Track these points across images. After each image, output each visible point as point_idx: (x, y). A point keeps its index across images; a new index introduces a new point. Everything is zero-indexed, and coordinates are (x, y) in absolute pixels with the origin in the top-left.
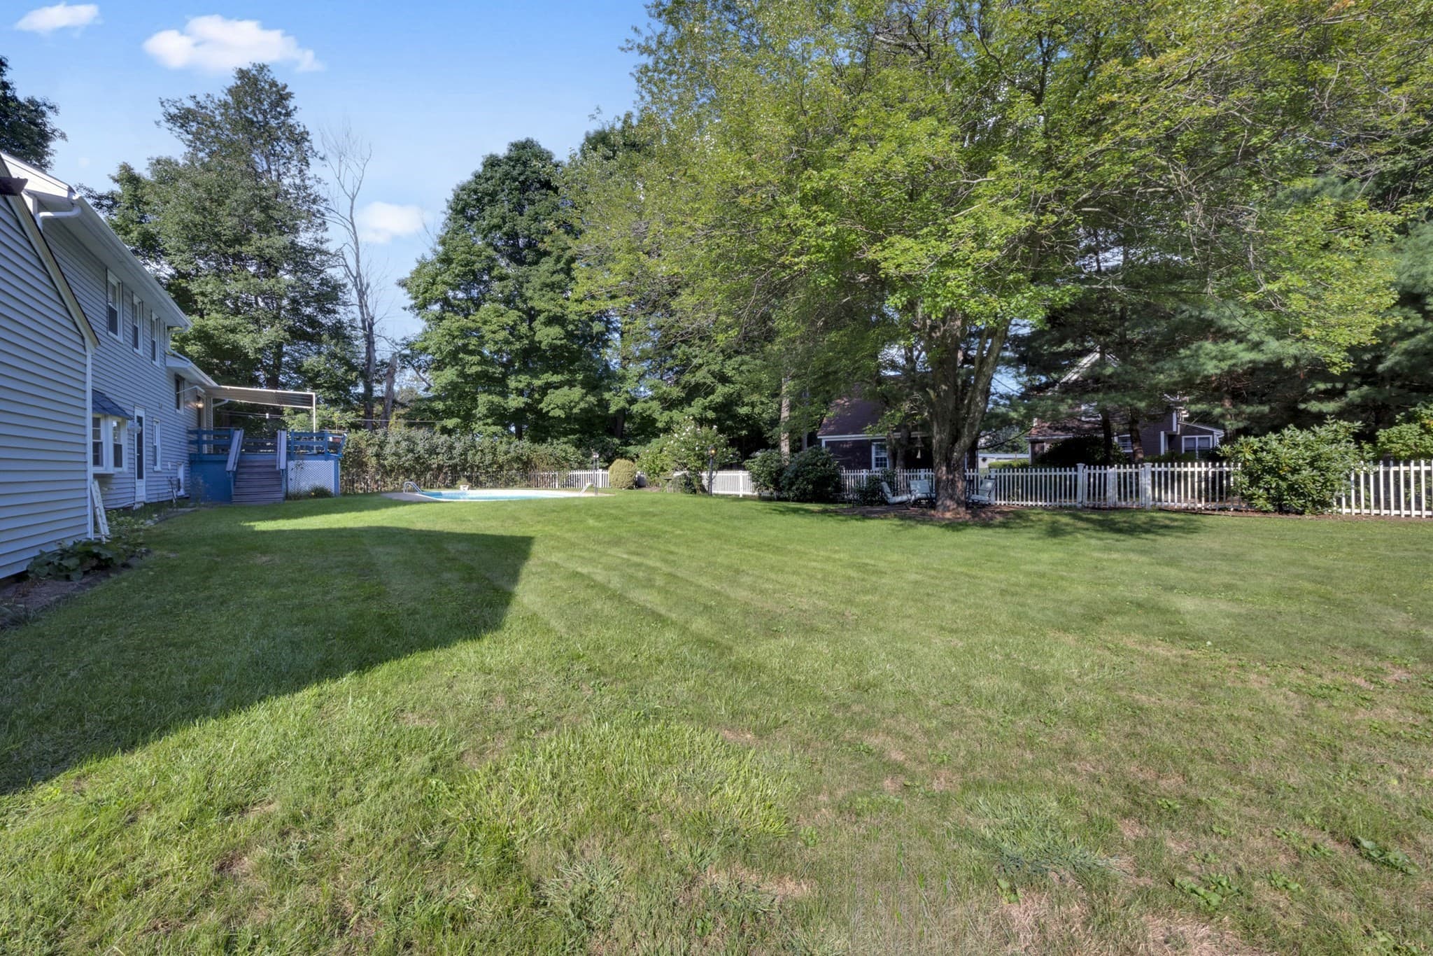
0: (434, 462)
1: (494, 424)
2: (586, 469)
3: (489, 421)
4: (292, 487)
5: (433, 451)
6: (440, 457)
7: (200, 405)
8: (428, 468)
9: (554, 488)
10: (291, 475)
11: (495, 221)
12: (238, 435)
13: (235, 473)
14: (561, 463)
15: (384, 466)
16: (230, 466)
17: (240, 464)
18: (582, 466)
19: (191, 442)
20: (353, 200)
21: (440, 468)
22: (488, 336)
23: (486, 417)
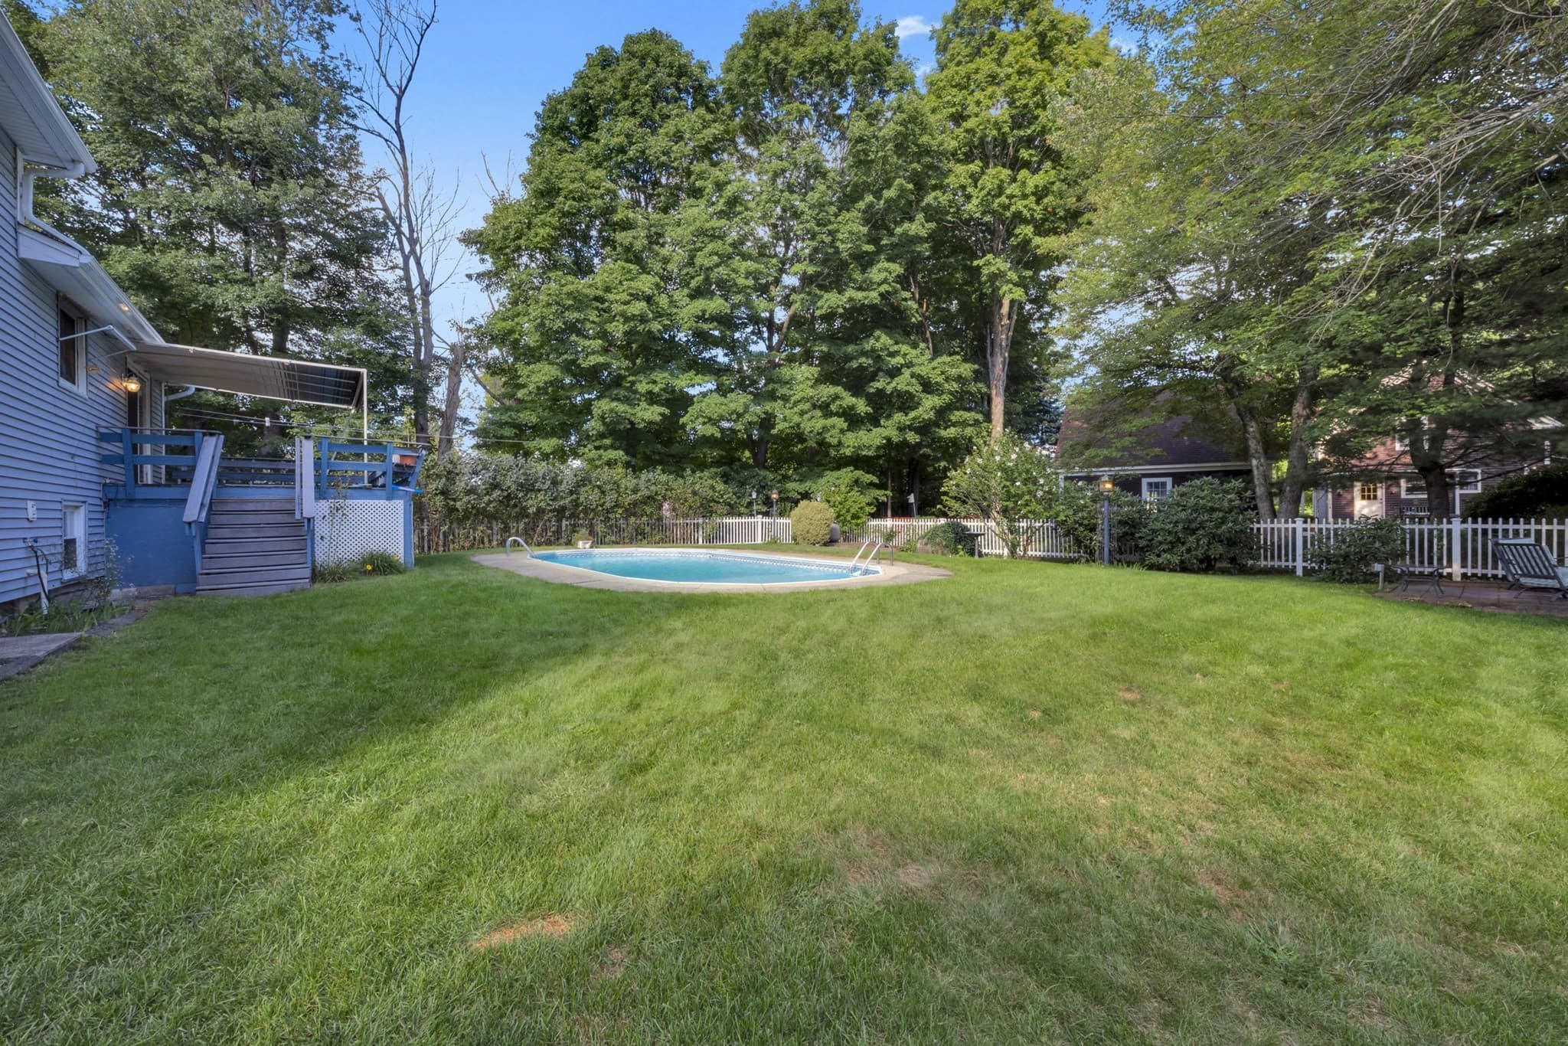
0: (532, 504)
1: (613, 447)
2: (740, 515)
3: (607, 442)
4: (324, 554)
5: (528, 487)
6: (541, 496)
7: (133, 386)
8: (523, 513)
9: (695, 544)
10: (321, 528)
11: (615, 141)
12: (211, 448)
13: (206, 527)
14: (707, 508)
15: (454, 510)
16: (193, 511)
17: (213, 507)
18: (733, 511)
19: (105, 460)
20: (400, 98)
21: (540, 511)
22: (617, 308)
23: (602, 436)
